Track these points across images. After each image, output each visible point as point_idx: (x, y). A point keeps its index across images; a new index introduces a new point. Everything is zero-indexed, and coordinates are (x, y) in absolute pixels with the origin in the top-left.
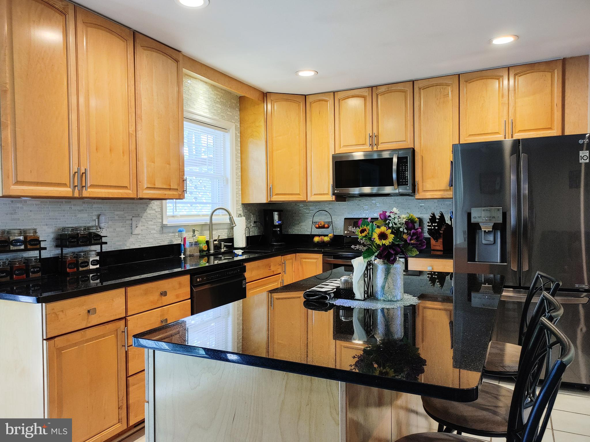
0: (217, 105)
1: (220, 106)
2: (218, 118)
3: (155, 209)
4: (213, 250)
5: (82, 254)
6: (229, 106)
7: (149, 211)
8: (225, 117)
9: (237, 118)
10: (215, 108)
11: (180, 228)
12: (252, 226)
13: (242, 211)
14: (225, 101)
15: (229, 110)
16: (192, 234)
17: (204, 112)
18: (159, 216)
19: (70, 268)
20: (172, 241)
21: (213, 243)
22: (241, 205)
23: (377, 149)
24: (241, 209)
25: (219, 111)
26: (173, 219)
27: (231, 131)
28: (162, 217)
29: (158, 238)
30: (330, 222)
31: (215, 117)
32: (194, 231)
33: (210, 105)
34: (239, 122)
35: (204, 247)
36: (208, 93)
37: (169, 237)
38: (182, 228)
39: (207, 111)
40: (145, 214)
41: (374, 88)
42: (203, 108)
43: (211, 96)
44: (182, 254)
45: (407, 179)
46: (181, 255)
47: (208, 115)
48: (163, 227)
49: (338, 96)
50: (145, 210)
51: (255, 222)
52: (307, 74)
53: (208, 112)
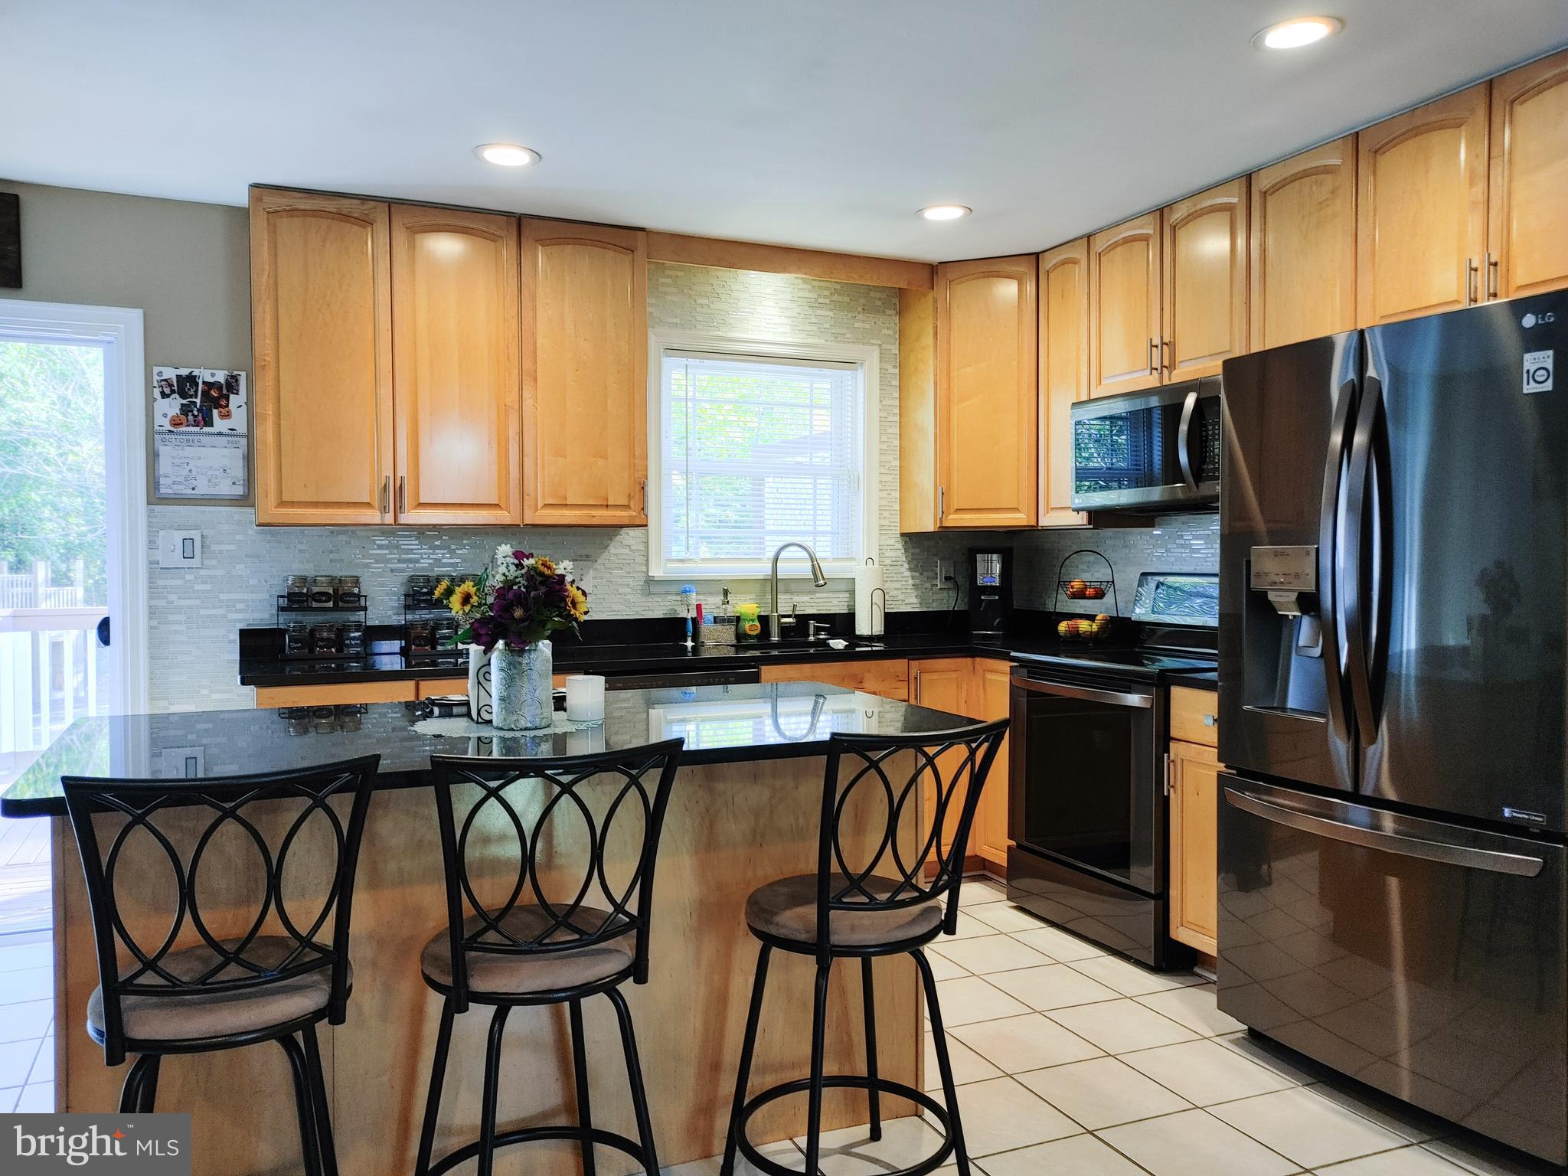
0: (819, 312)
1: (831, 314)
2: (822, 341)
3: (630, 546)
4: (776, 636)
5: (445, 622)
6: (860, 309)
7: (612, 549)
8: (849, 336)
9: (890, 332)
10: (814, 320)
11: (686, 586)
12: (939, 587)
13: (903, 551)
14: (847, 299)
15: (861, 317)
16: (723, 598)
17: (774, 333)
18: (641, 559)
19: (416, 645)
20: (676, 611)
21: (779, 621)
22: (899, 536)
23: (1170, 380)
24: (900, 546)
25: (827, 325)
26: (681, 565)
27: (866, 364)
28: (647, 560)
29: (636, 604)
30: (1108, 582)
31: (810, 340)
32: (726, 593)
33: (796, 315)
34: (898, 342)
35: (752, 628)
36: (790, 289)
37: (668, 604)
38: (690, 586)
39: (788, 329)
40: (605, 555)
41: (1165, 210)
42: (773, 326)
43: (801, 294)
44: (689, 639)
45: (1217, 462)
46: (686, 641)
47: (789, 340)
48: (650, 581)
49: (1099, 244)
50: (606, 547)
51: (947, 578)
52: (944, 214)
53: (787, 333)
